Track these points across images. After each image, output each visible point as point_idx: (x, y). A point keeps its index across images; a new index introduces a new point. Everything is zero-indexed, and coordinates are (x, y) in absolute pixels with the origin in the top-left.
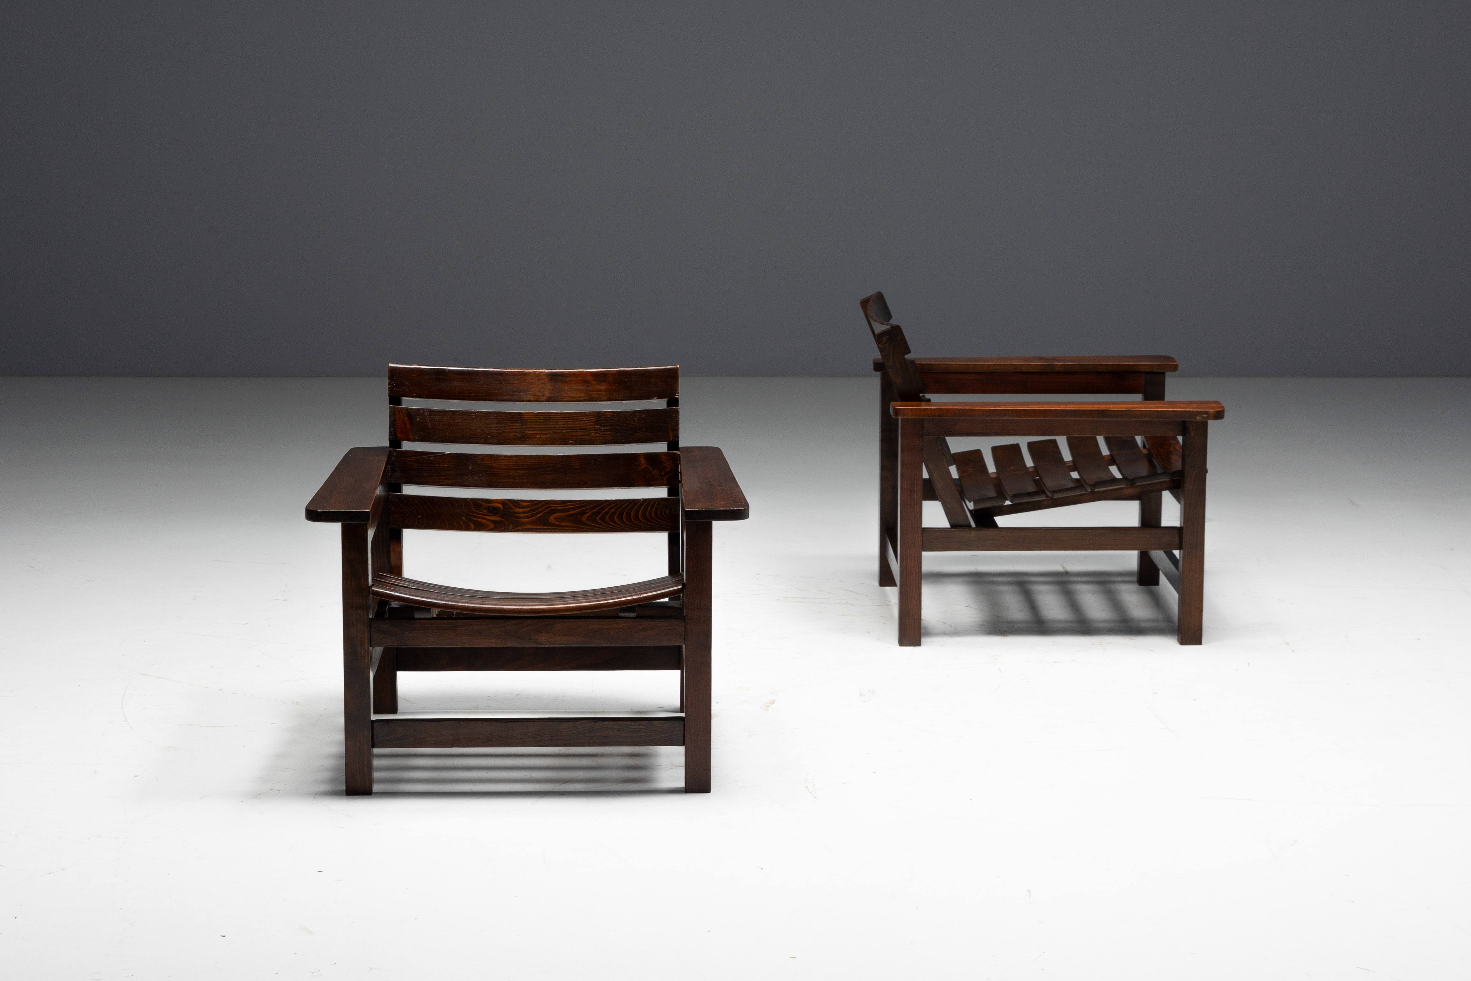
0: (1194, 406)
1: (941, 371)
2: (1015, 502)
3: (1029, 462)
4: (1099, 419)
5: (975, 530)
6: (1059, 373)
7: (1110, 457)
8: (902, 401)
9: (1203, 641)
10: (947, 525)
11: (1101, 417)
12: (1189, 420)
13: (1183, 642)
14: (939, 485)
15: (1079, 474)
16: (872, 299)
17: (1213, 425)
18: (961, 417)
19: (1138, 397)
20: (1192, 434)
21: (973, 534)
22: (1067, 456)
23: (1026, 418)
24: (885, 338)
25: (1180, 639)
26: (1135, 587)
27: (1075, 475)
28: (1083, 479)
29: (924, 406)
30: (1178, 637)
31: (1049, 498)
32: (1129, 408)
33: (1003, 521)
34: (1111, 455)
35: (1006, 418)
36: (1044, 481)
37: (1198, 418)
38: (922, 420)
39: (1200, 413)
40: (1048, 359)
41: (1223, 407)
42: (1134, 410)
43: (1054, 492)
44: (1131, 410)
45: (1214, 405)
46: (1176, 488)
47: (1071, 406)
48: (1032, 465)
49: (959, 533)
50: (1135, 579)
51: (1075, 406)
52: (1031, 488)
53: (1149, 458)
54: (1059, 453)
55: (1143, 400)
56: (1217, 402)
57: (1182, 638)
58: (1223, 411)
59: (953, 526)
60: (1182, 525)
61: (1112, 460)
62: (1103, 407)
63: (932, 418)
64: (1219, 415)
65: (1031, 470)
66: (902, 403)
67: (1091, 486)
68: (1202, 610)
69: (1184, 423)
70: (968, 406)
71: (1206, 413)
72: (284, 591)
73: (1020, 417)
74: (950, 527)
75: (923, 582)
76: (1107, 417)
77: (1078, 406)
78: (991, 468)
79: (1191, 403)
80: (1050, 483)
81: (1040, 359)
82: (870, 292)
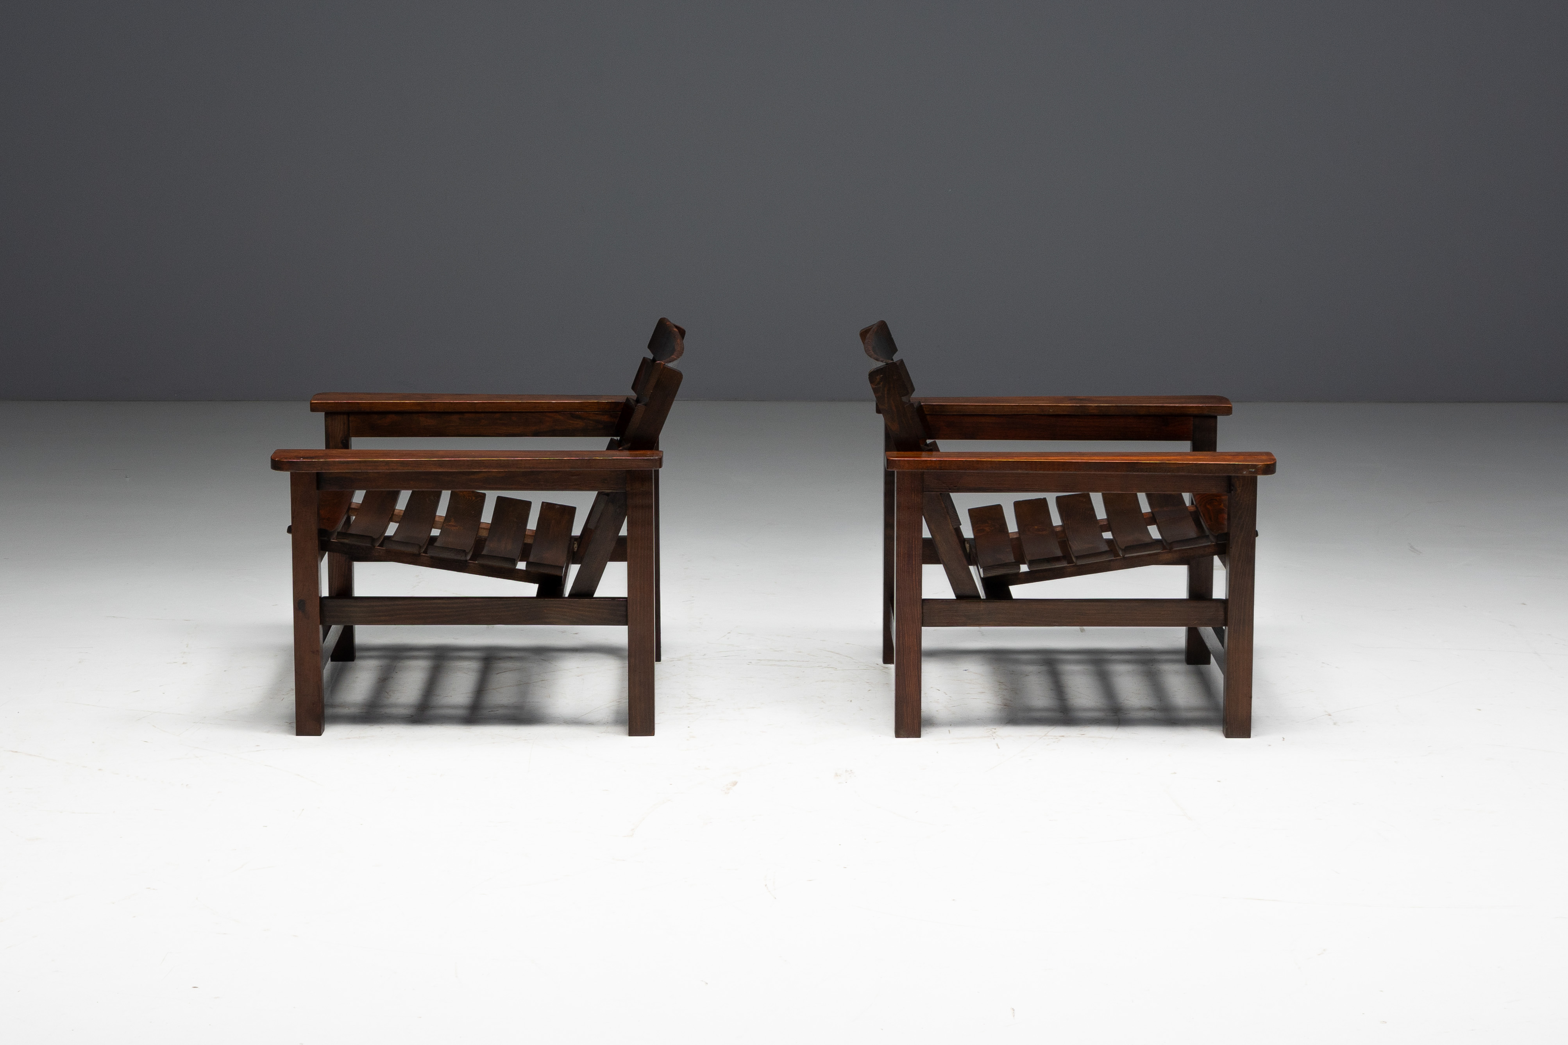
0: (1242, 457)
1: (955, 413)
2: (1032, 569)
3: (1056, 520)
4: (1128, 473)
5: (983, 602)
6: (1093, 416)
7: (1151, 515)
8: (898, 450)
9: (1252, 734)
10: (951, 596)
11: (1130, 471)
12: (1234, 475)
13: (1230, 733)
14: (942, 549)
15: (1113, 535)
16: (872, 330)
17: (1262, 481)
18: (966, 470)
19: (1185, 446)
20: (1239, 491)
21: (982, 606)
22: (1101, 513)
23: (1043, 472)
24: (878, 377)
25: (1225, 731)
26: (1183, 667)
27: (1107, 535)
28: (1116, 541)
29: (925, 457)
30: (1223, 728)
31: (1074, 564)
32: (1162, 460)
33: (1018, 591)
34: (1152, 512)
35: (1020, 471)
36: (1070, 543)
37: (1245, 473)
38: (923, 474)
39: (1247, 467)
40: (1081, 400)
41: (1275, 460)
42: (1169, 463)
43: (1077, 558)
44: (1166, 463)
45: (1264, 458)
46: (1223, 552)
47: (1096, 458)
48: (1060, 523)
49: (965, 606)
50: (1183, 657)
51: (1101, 458)
52: (1059, 553)
53: (1195, 517)
54: (1092, 509)
55: (1191, 451)
56: (1269, 454)
57: (1227, 730)
58: (1274, 465)
59: (959, 597)
60: (1228, 598)
61: (1152, 519)
62: (1134, 459)
63: (932, 471)
64: (1269, 469)
65: (1058, 529)
66: (898, 452)
67: (1122, 550)
68: (1251, 697)
69: (1229, 478)
70: (975, 457)
71: (1254, 466)
72: (185, 653)
73: (1036, 471)
74: (955, 598)
75: (923, 659)
76: (1138, 471)
77: (1103, 458)
78: (1012, 527)
79: (1238, 454)
80: (1077, 546)
81: (1072, 399)
82: (872, 321)
